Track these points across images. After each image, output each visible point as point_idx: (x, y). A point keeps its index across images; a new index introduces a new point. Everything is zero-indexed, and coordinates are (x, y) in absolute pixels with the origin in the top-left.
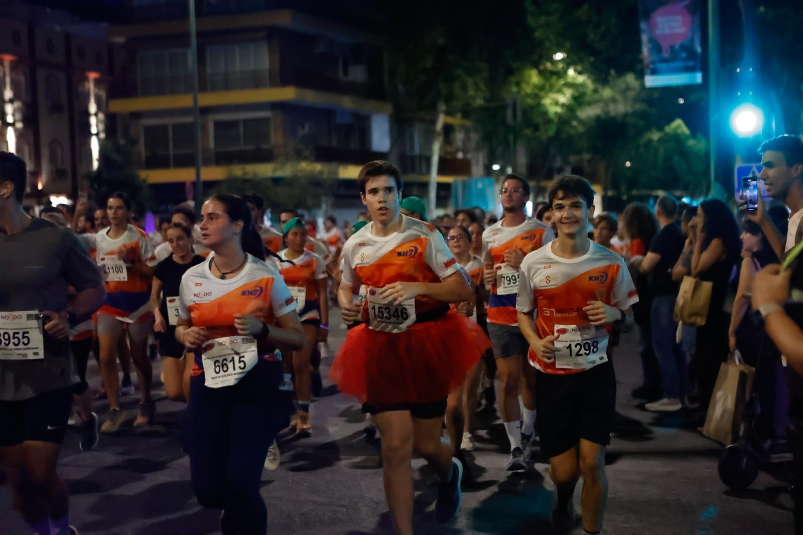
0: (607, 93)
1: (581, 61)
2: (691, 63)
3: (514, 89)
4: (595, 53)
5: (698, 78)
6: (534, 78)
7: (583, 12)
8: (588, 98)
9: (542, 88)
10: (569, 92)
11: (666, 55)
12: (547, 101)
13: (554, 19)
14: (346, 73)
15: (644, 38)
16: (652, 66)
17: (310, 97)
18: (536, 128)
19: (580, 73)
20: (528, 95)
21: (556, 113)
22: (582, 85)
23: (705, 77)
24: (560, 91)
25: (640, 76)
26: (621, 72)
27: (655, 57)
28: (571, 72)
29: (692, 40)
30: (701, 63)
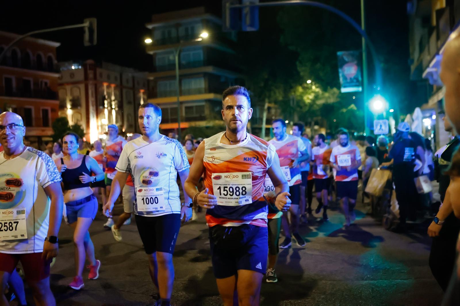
0: (327, 95)
2: (357, 84)
3: (293, 94)
4: (323, 80)
5: (360, 89)
6: (300, 89)
7: (318, 66)
8: (320, 96)
9: (302, 93)
10: (313, 95)
11: (349, 80)
12: (305, 98)
13: (307, 68)
15: (341, 75)
16: (344, 85)
17: (219, 97)
18: (301, 108)
19: (317, 87)
20: (298, 96)
21: (309, 103)
22: (318, 92)
23: (363, 89)
24: (310, 94)
25: (339, 88)
26: (332, 87)
27: (345, 81)
28: (314, 87)
29: (358, 76)
30: (361, 84)
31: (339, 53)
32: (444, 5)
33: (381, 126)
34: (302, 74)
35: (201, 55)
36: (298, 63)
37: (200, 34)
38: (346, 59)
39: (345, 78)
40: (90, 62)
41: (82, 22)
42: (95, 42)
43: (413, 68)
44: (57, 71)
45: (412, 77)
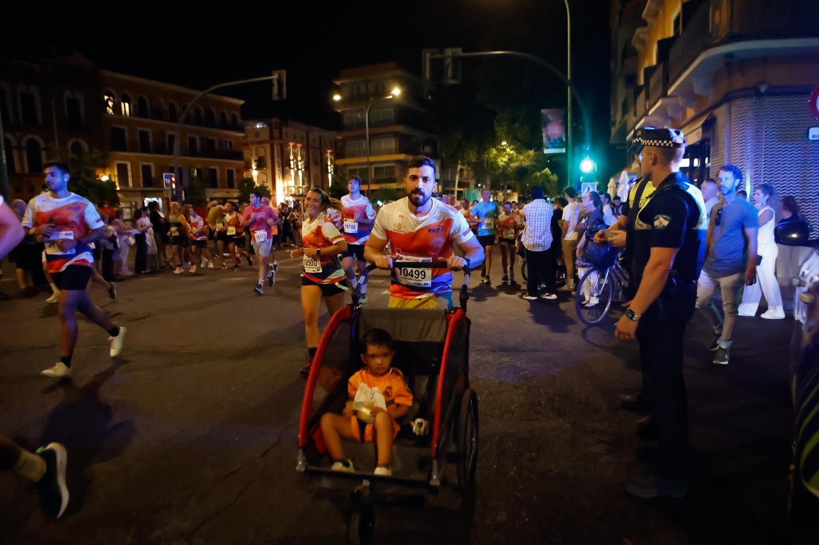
0: (521, 157)
1: (514, 144)
2: (561, 145)
3: (487, 156)
4: (520, 141)
5: (564, 150)
6: (494, 151)
7: (517, 125)
8: (514, 159)
9: (497, 155)
10: (507, 157)
11: (552, 141)
12: (499, 160)
13: (505, 128)
14: (423, 149)
15: (544, 135)
16: (546, 146)
18: (494, 170)
19: (512, 150)
20: (491, 158)
21: (503, 166)
22: (512, 154)
23: (566, 150)
24: (504, 157)
25: (541, 149)
26: (529, 147)
27: (548, 142)
28: (508, 149)
29: (562, 137)
30: (565, 145)
31: (543, 111)
32: (654, 62)
33: (589, 188)
34: (498, 134)
35: (391, 114)
36: (495, 122)
37: (391, 91)
38: (550, 117)
40: (275, 120)
41: (271, 75)
42: (285, 96)
43: (614, 130)
44: (242, 130)
45: (613, 140)
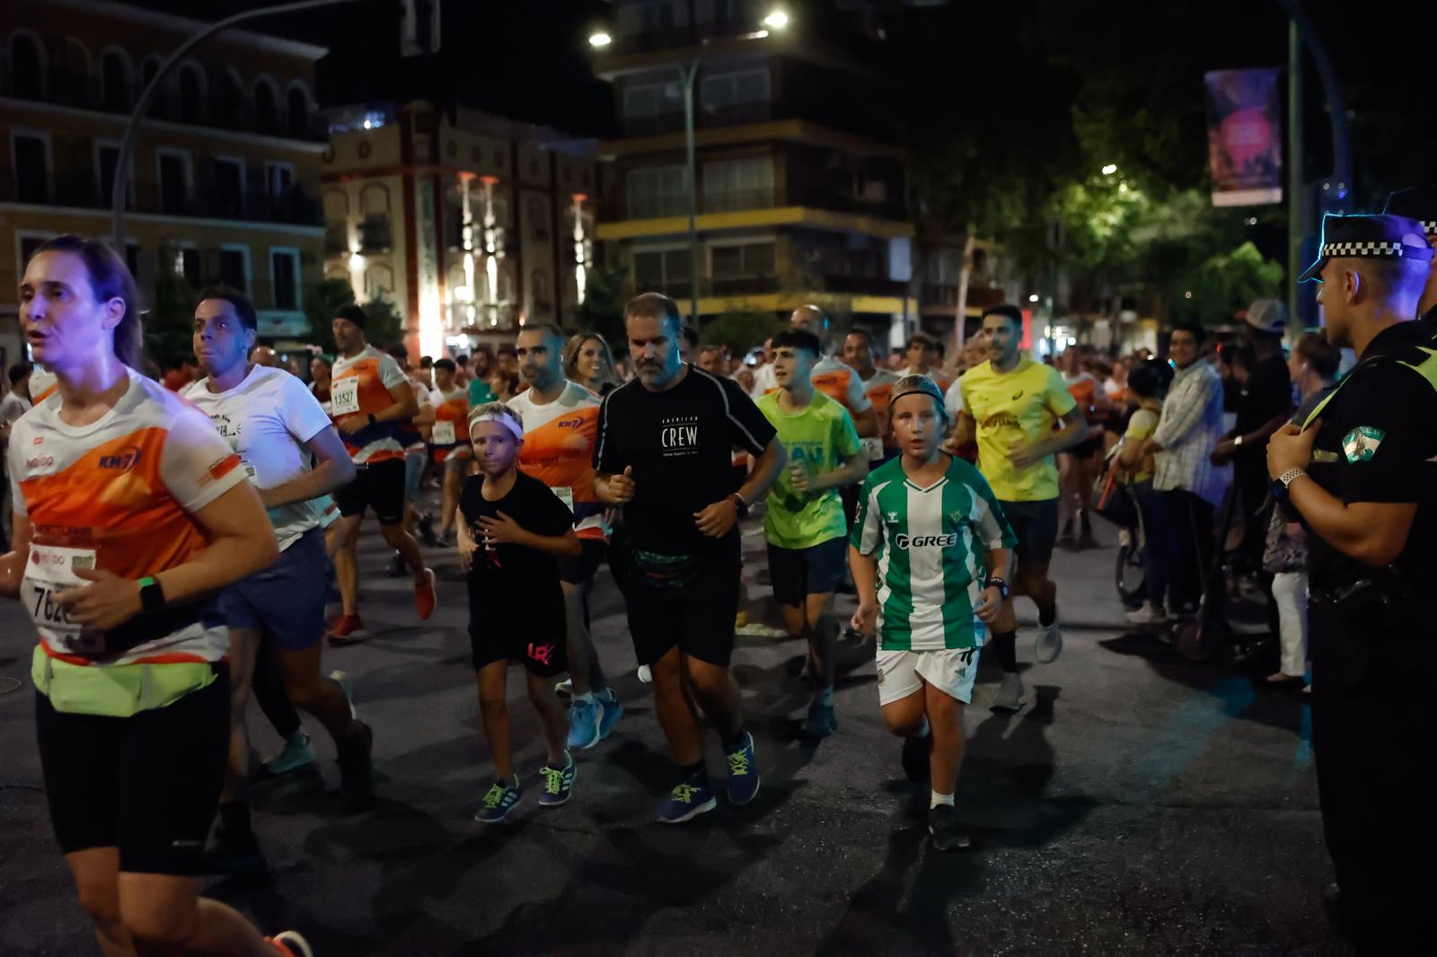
0: (1165, 211)
2: (1268, 179)
3: (1056, 208)
4: (1153, 166)
5: (1276, 195)
6: (1080, 194)
7: (1141, 117)
8: (1144, 216)
9: (1088, 206)
10: (1120, 211)
11: (1239, 169)
12: (1094, 222)
13: (1104, 126)
14: (861, 191)
15: (1214, 149)
16: (1221, 182)
17: (822, 218)
18: (1081, 253)
19: (1133, 189)
20: (1071, 215)
21: (1105, 237)
22: (1137, 203)
23: (1286, 196)
24: (1109, 210)
25: (1207, 192)
26: (1183, 187)
27: (1226, 171)
28: (1123, 188)
29: (1270, 152)
30: (1280, 179)
31: (1212, 77)
34: (1088, 144)
35: (766, 88)
36: (1075, 109)
37: (763, 18)
38: (1233, 94)
39: (1228, 161)
40: (418, 106)
42: (436, 44)
44: (321, 138)
